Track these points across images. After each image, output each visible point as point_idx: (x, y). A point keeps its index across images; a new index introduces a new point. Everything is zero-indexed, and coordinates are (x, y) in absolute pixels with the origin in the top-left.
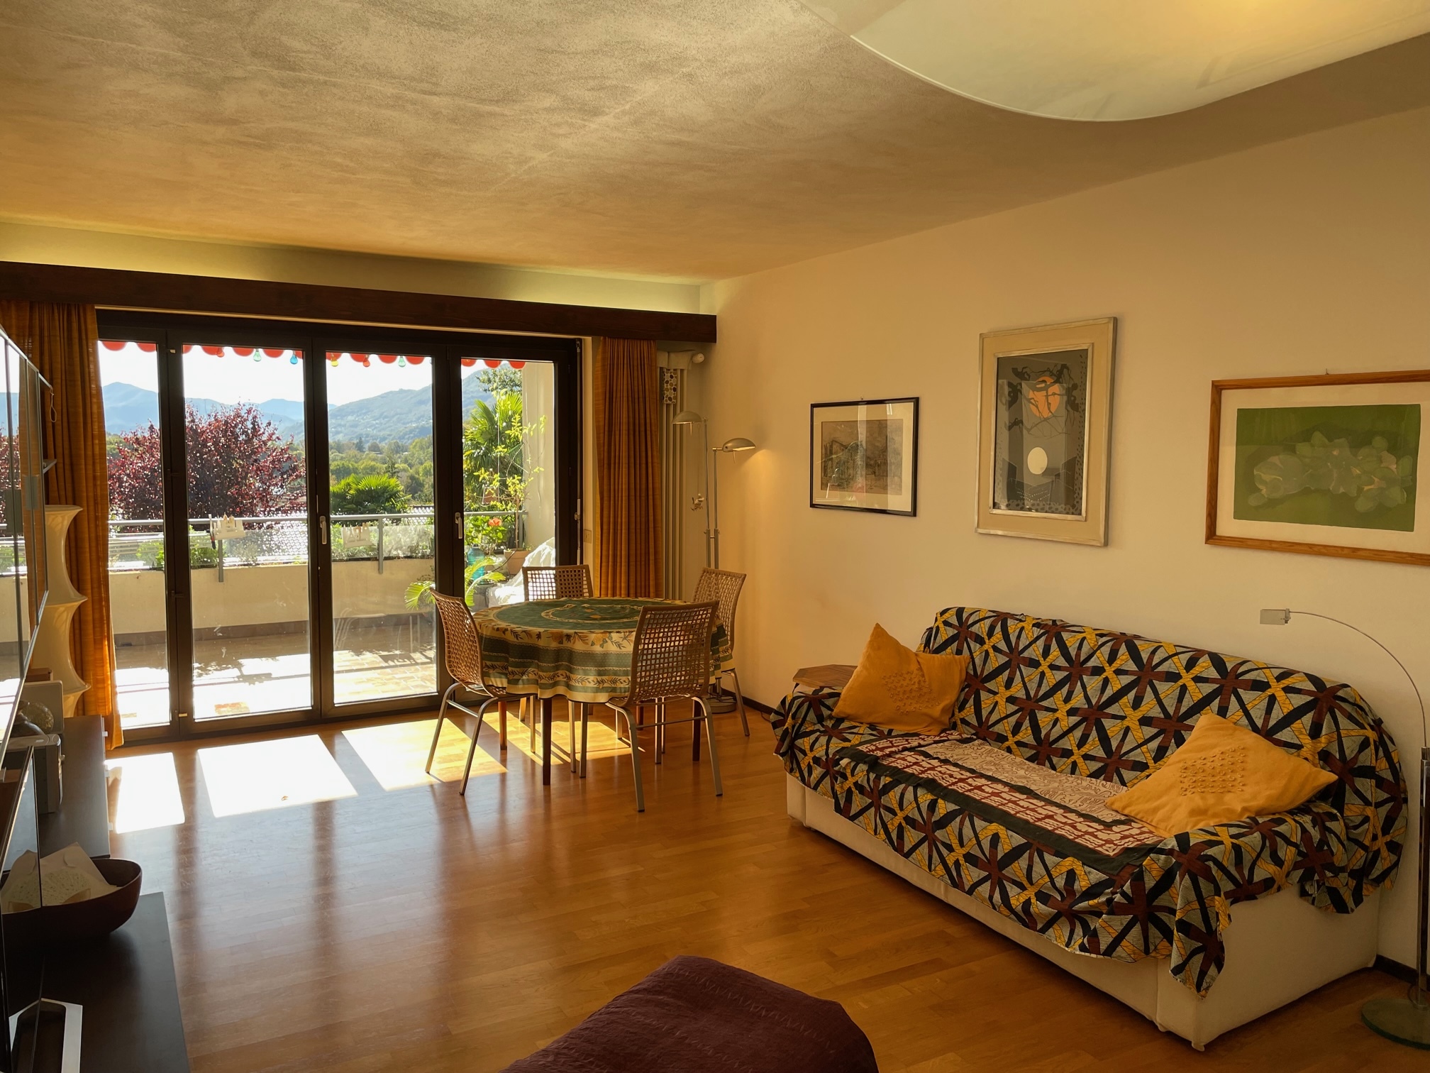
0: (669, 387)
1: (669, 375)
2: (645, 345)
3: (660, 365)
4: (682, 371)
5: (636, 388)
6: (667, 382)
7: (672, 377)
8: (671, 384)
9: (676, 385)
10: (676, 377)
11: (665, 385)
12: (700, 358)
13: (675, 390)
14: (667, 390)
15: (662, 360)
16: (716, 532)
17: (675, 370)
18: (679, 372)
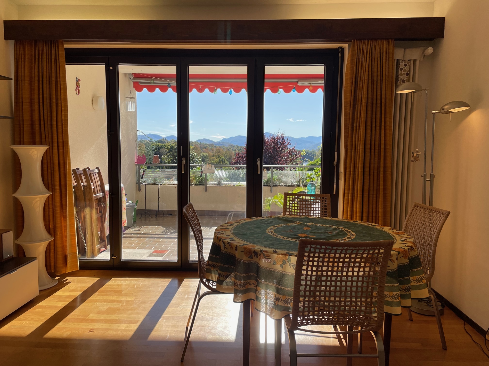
0: (403, 72)
1: (403, 64)
2: (385, 43)
3: (397, 57)
4: (415, 61)
5: (375, 74)
6: (402, 69)
7: (405, 65)
8: (405, 71)
9: (410, 71)
10: (410, 66)
11: (400, 71)
12: (430, 50)
13: (407, 74)
14: (401, 75)
15: (399, 54)
16: (432, 176)
17: (409, 60)
18: (412, 62)
